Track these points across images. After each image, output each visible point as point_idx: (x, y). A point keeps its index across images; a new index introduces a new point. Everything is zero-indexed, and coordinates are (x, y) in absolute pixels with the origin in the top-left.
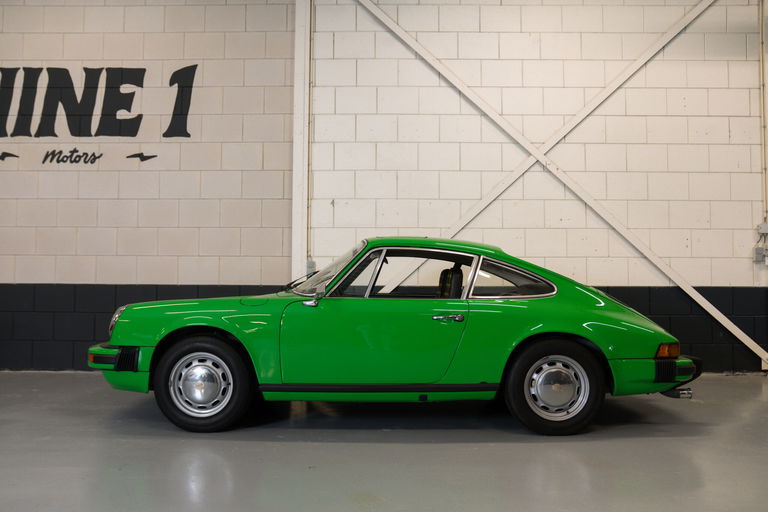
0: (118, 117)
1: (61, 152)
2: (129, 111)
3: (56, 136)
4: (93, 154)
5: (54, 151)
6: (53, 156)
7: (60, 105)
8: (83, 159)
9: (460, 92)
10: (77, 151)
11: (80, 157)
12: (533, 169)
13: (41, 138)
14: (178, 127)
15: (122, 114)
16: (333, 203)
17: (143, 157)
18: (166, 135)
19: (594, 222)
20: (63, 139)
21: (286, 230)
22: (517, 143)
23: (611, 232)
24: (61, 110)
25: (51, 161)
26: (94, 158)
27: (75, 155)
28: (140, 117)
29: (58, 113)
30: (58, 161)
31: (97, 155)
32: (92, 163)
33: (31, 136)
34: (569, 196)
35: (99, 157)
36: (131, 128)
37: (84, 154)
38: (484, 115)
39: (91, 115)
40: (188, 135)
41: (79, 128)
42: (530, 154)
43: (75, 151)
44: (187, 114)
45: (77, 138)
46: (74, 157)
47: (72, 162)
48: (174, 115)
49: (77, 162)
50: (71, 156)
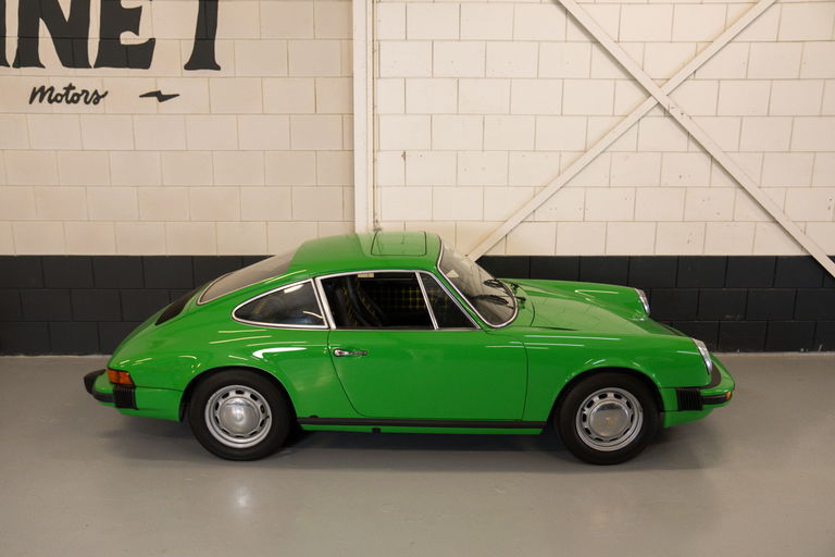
0: (123, 42)
1: (52, 89)
2: (137, 33)
3: (43, 67)
4: (96, 92)
5: (43, 88)
6: (40, 93)
7: (42, 23)
8: (82, 98)
9: (566, 12)
10: (74, 88)
11: (79, 96)
12: (652, 113)
13: (22, 68)
14: (203, 57)
15: (127, 38)
16: (404, 156)
17: (161, 97)
18: (188, 67)
19: (720, 179)
20: (52, 70)
21: (347, 190)
22: (634, 80)
23: (739, 191)
24: (44, 31)
25: (41, 101)
26: (97, 98)
27: (72, 92)
28: (152, 42)
29: (40, 35)
30: (50, 101)
31: (100, 94)
32: (95, 103)
33: (8, 66)
34: (693, 147)
35: (103, 96)
36: (141, 57)
37: (84, 91)
38: (596, 42)
39: (86, 38)
40: (218, 68)
41: (73, 55)
42: (650, 95)
43: (70, 87)
44: (214, 39)
45: (73, 70)
46: (71, 96)
47: (68, 102)
48: (197, 39)
49: (76, 102)
50: (67, 94)
